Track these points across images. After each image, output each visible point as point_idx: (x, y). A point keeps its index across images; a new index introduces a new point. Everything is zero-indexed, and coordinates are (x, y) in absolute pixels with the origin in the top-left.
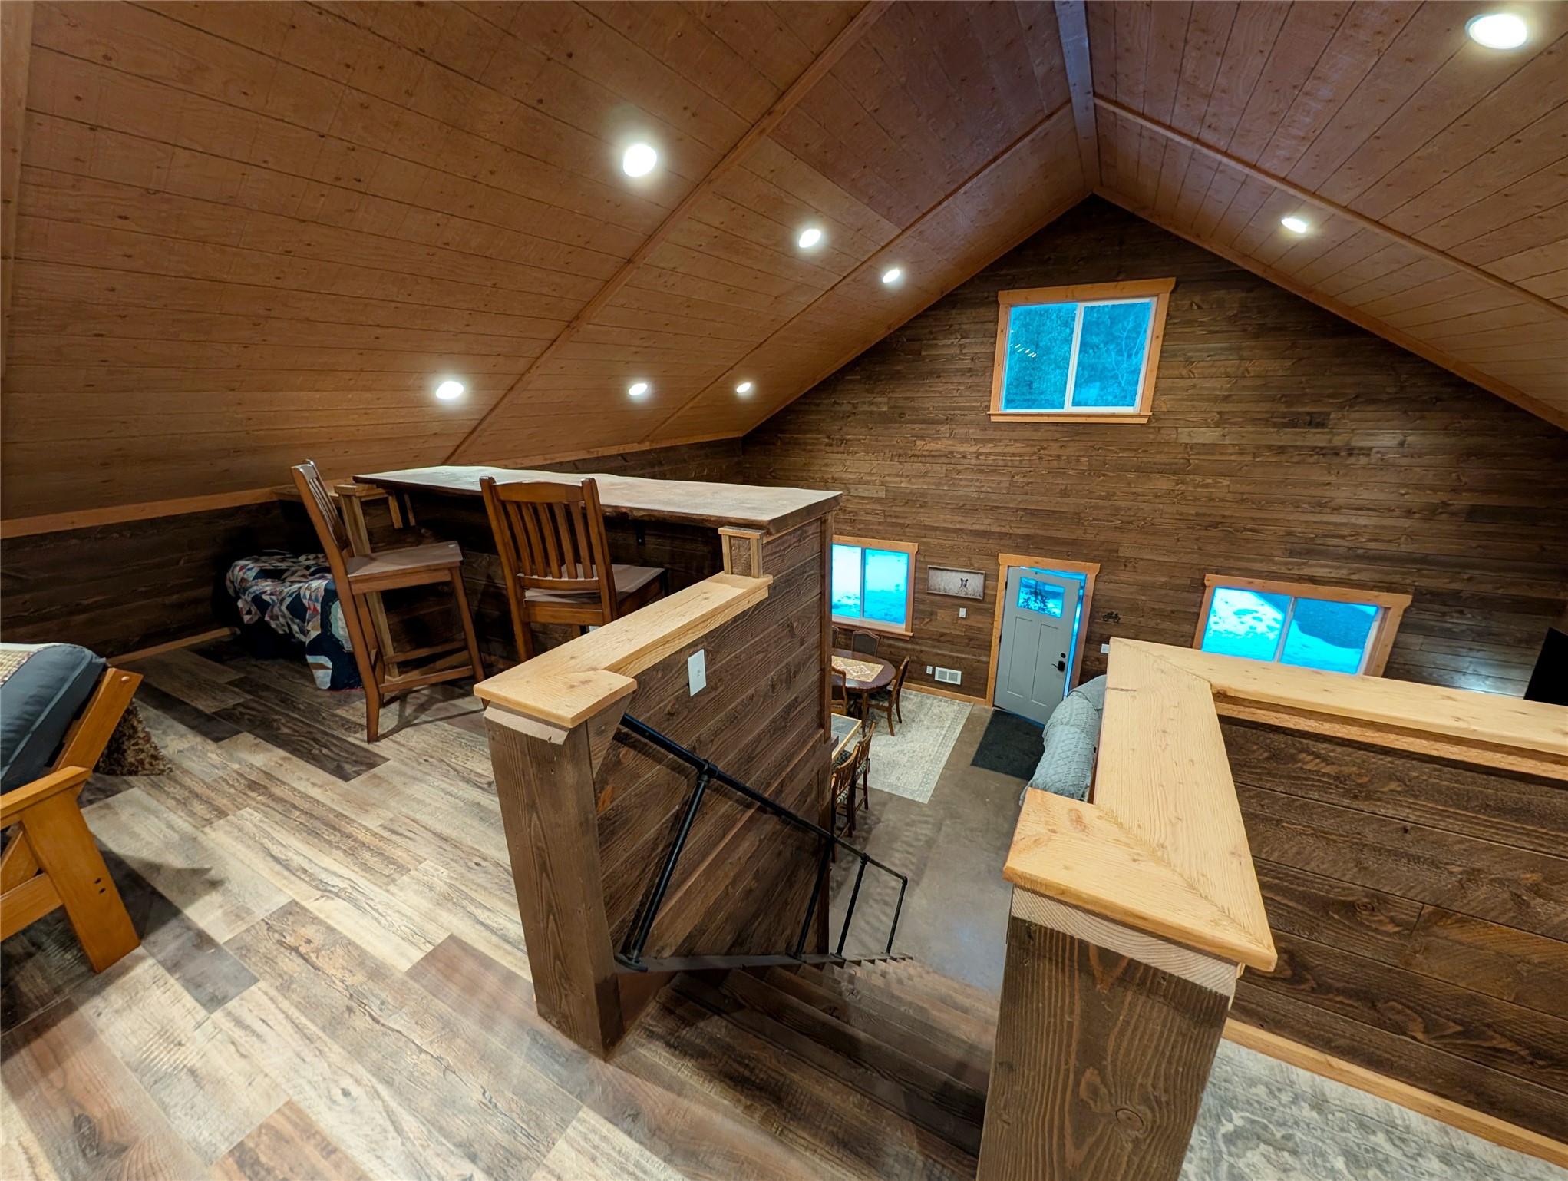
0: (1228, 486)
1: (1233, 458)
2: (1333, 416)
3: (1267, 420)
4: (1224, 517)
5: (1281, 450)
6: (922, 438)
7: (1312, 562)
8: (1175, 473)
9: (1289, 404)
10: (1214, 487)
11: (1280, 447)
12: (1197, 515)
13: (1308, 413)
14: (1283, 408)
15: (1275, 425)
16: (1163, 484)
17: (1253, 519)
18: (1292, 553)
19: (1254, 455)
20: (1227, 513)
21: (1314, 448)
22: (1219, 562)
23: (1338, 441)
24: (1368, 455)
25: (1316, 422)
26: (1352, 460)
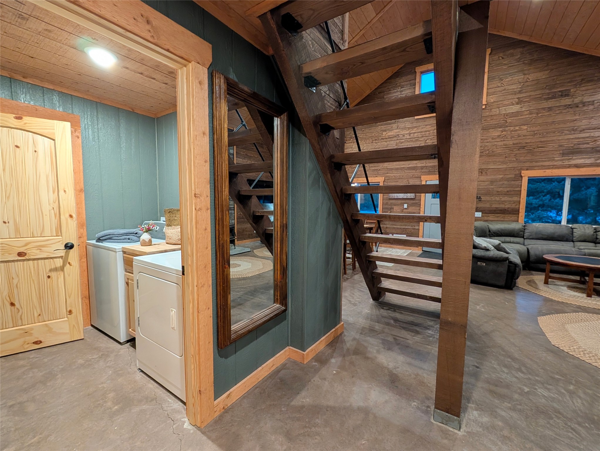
0: (527, 129)
1: (527, 116)
2: (572, 90)
3: (540, 97)
4: (526, 143)
5: (550, 109)
6: (385, 131)
7: (574, 157)
8: (500, 128)
9: (550, 89)
10: (519, 131)
11: (549, 108)
12: (514, 144)
13: (560, 91)
14: (548, 91)
15: (545, 99)
16: (496, 133)
17: (541, 142)
18: (563, 154)
19: (537, 114)
20: (528, 141)
21: (565, 106)
22: (527, 164)
23: (577, 101)
24: (593, 104)
25: (565, 94)
26: (585, 108)
